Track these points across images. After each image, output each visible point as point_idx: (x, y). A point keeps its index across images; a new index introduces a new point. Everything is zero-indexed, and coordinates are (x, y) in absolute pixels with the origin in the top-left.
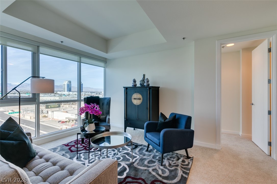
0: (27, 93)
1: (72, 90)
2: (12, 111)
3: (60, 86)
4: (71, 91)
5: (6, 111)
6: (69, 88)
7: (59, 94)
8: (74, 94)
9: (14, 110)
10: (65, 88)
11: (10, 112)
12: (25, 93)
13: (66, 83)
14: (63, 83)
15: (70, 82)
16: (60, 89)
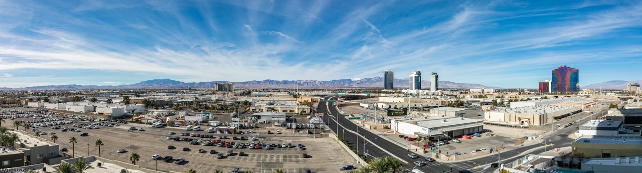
0: (367, 92)
1: (422, 87)
2: (352, 115)
3: (406, 81)
4: (420, 89)
5: (346, 116)
6: (418, 84)
7: (404, 93)
8: (425, 93)
9: (354, 115)
10: (412, 84)
11: (350, 116)
12: (364, 92)
13: (414, 75)
14: (410, 76)
15: (419, 73)
16: (405, 86)
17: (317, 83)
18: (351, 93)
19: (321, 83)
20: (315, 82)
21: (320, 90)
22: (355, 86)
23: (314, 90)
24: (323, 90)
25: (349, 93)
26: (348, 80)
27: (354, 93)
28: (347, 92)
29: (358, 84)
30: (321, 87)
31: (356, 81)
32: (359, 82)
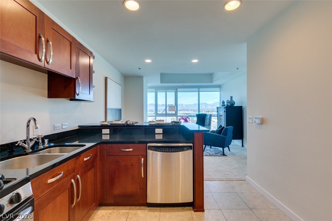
17: (184, 105)
18: (206, 112)
19: (186, 106)
20: (182, 105)
21: (186, 110)
22: (209, 107)
23: (182, 110)
24: (188, 110)
25: (205, 112)
26: (205, 103)
27: (208, 112)
28: (204, 111)
29: (212, 106)
30: (186, 109)
31: (210, 104)
32: (212, 105)
